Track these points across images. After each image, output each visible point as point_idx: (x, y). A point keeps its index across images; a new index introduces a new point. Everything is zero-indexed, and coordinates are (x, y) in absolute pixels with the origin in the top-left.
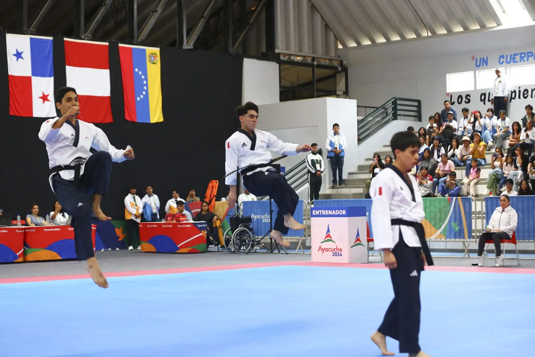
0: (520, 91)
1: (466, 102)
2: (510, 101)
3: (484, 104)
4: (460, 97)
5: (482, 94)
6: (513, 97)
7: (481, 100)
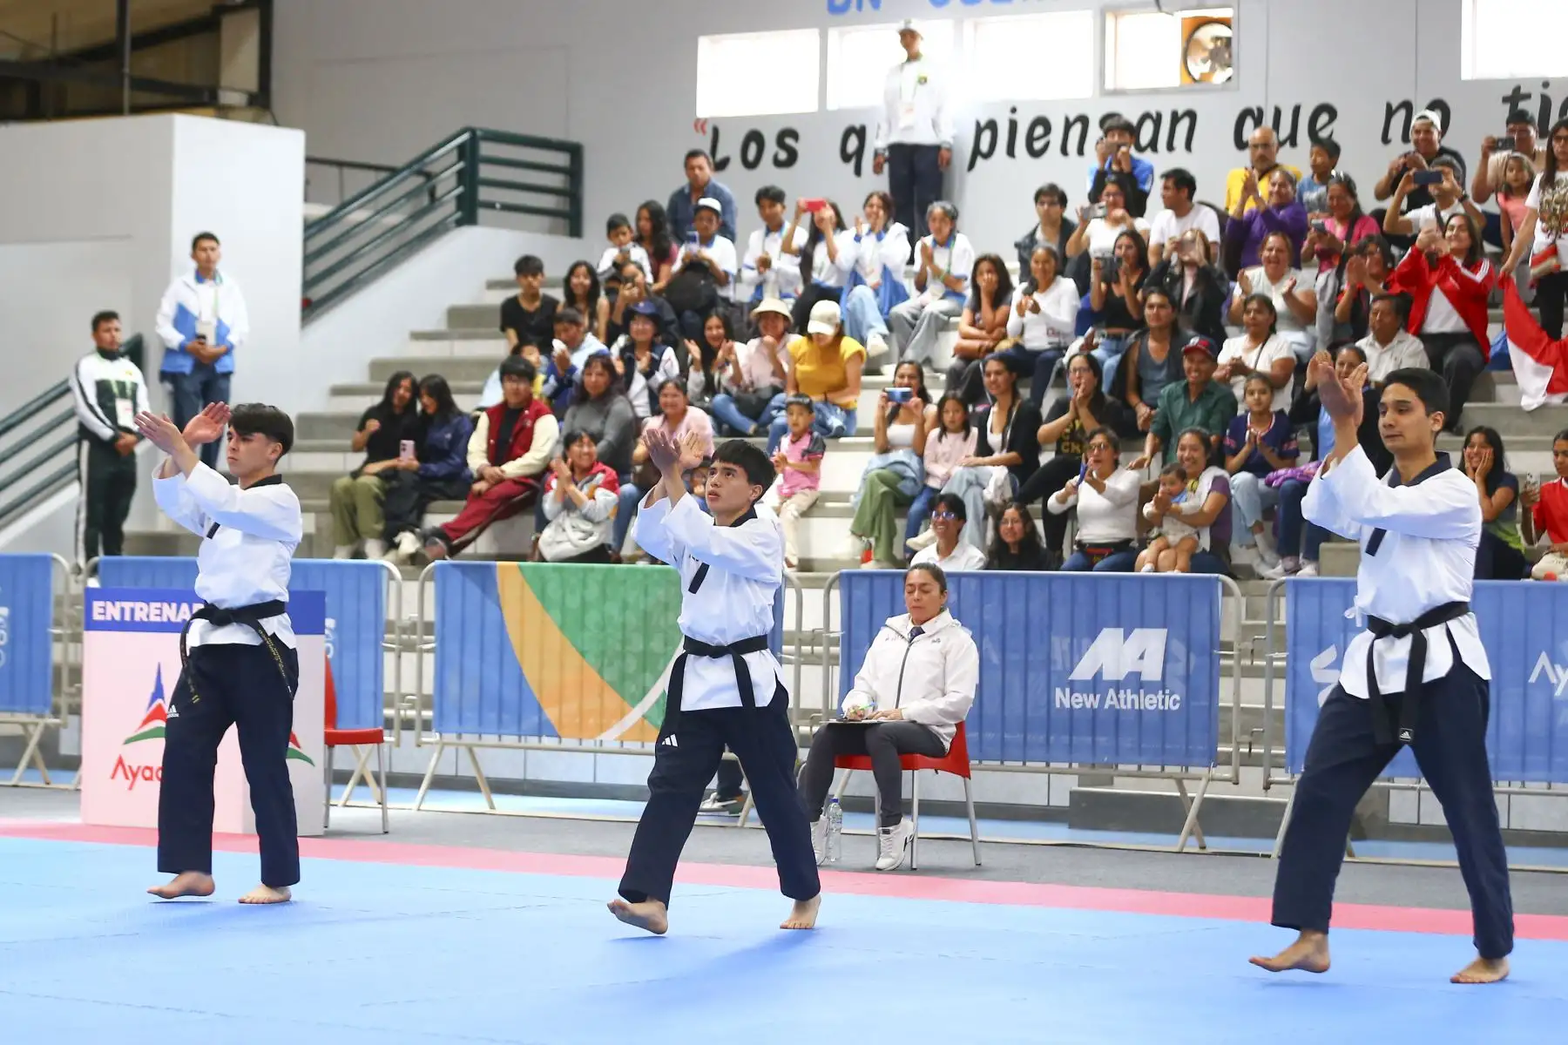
0: (1013, 126)
1: (778, 163)
2: (972, 166)
3: (858, 171)
4: (755, 137)
5: (849, 131)
6: (984, 147)
7: (846, 157)
